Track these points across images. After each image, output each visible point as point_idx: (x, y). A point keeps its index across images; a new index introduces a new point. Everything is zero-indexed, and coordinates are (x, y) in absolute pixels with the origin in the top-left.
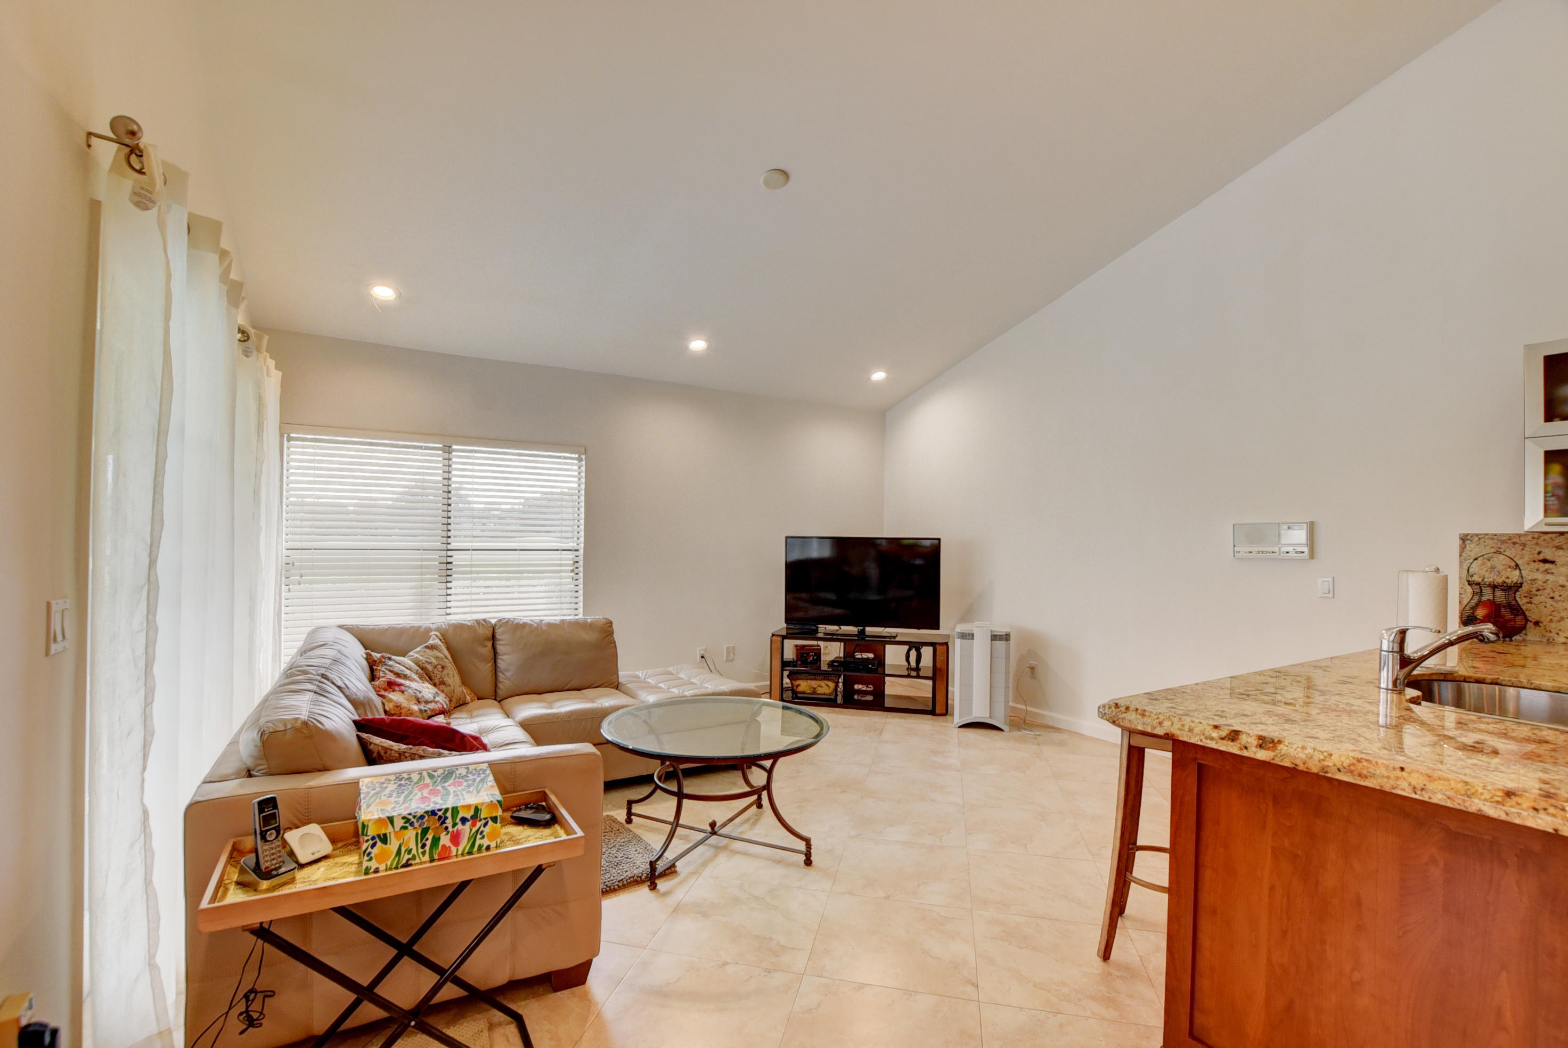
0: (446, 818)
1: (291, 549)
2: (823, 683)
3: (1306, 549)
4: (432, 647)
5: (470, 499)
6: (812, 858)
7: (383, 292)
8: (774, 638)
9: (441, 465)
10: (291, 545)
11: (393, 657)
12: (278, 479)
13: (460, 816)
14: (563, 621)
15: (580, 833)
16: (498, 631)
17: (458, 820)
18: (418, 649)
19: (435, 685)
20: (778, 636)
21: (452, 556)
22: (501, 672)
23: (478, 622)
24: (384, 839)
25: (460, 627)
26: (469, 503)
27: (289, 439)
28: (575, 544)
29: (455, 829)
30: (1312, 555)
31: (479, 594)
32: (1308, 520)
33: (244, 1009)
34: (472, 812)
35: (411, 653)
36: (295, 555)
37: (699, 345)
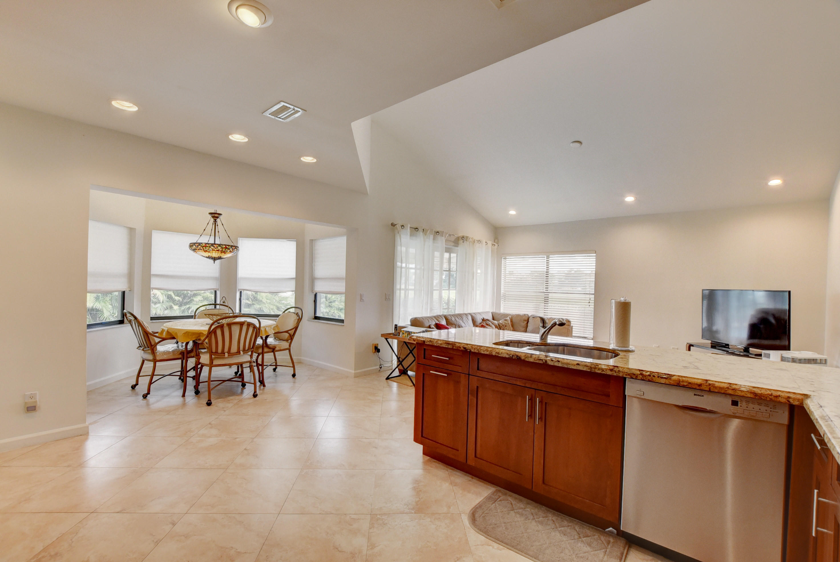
7: (512, 212)
9: (545, 263)
10: (505, 290)
16: (530, 318)
21: (548, 295)
23: (523, 315)
25: (517, 316)
27: (505, 259)
36: (506, 293)
37: (630, 199)
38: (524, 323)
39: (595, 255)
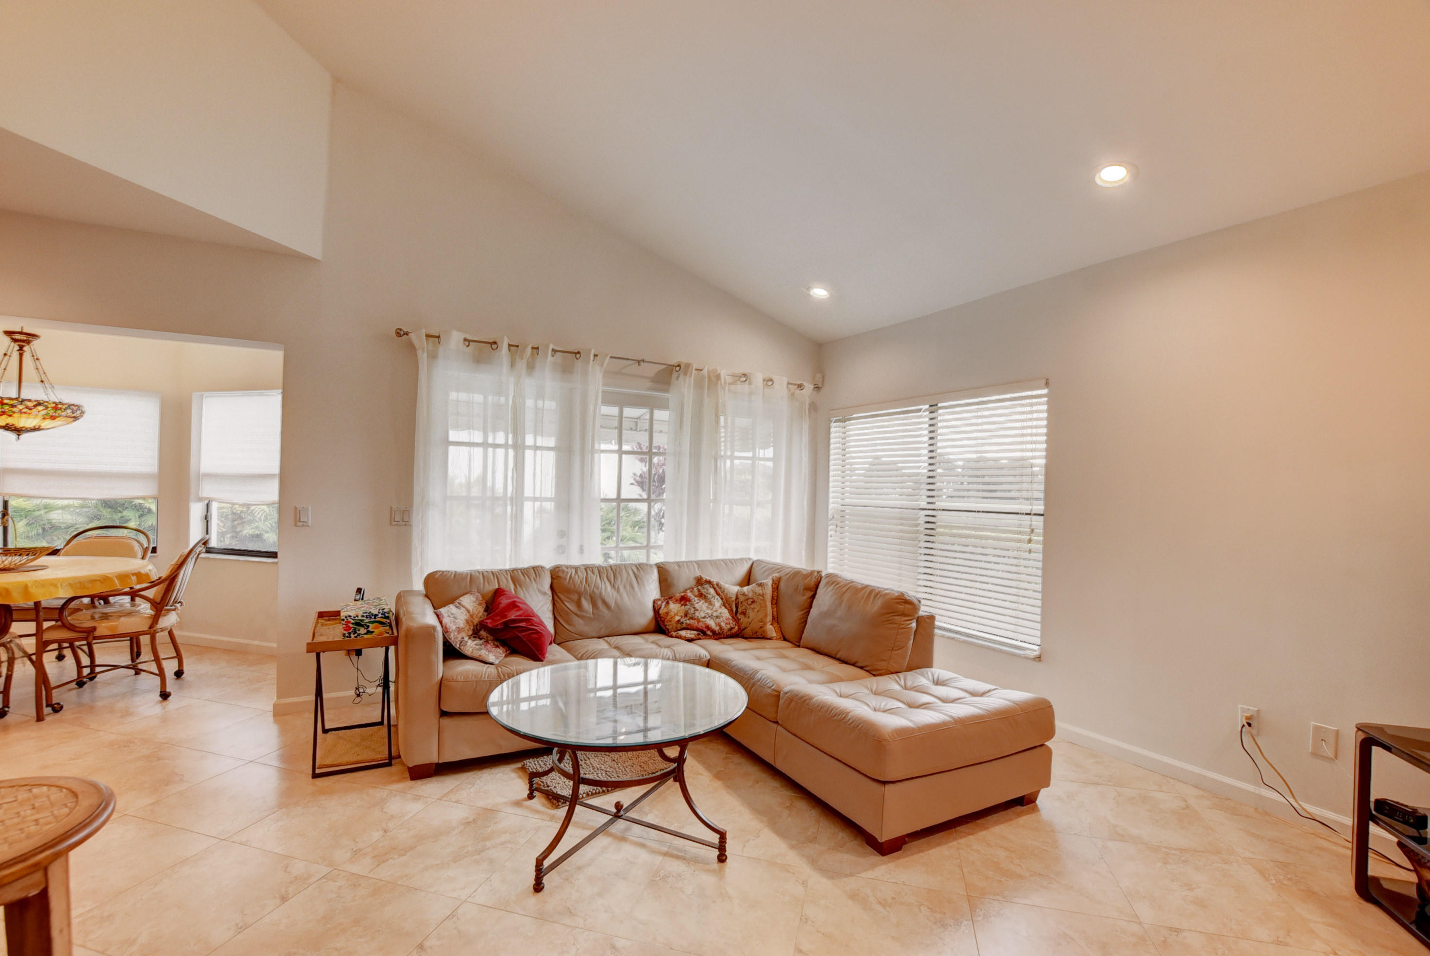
9: (927, 426)
38: (804, 595)
39: (1045, 391)
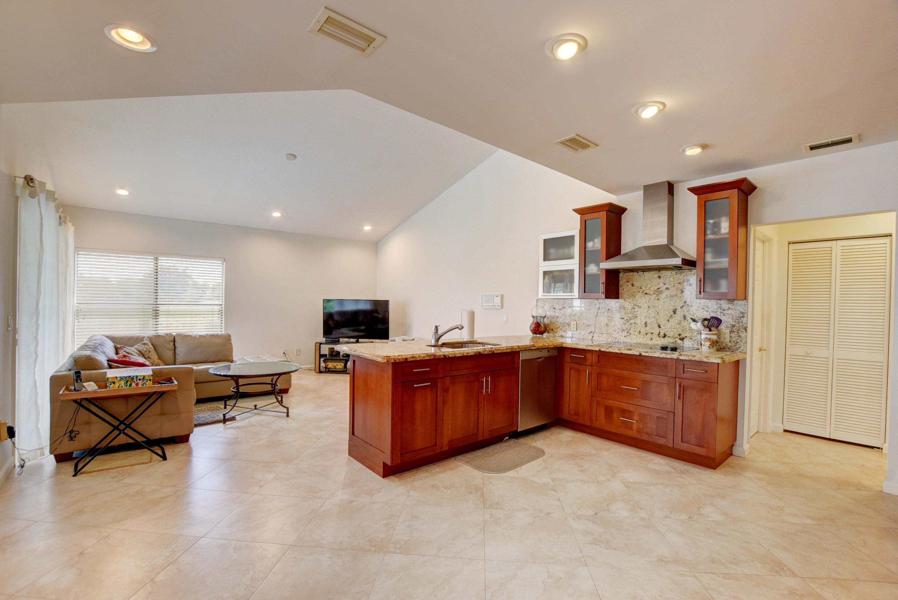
0: (134, 378)
1: (79, 304)
2: (339, 364)
3: (500, 304)
4: (144, 344)
5: (193, 277)
6: (289, 414)
7: (123, 192)
8: (317, 344)
9: (153, 266)
10: (79, 302)
11: (126, 347)
12: (73, 273)
13: (138, 378)
14: (207, 334)
15: (176, 383)
16: (176, 338)
17: (138, 379)
18: (139, 344)
19: (145, 358)
20: (318, 343)
21: (158, 307)
22: (177, 355)
23: (167, 334)
24: (114, 383)
25: (158, 336)
26: (193, 279)
27: (78, 254)
28: (221, 302)
29: (137, 382)
30: (502, 307)
31: (179, 327)
32: (501, 294)
33: (69, 435)
34: (142, 377)
35: (135, 346)
36: (82, 306)
37: (277, 214)
